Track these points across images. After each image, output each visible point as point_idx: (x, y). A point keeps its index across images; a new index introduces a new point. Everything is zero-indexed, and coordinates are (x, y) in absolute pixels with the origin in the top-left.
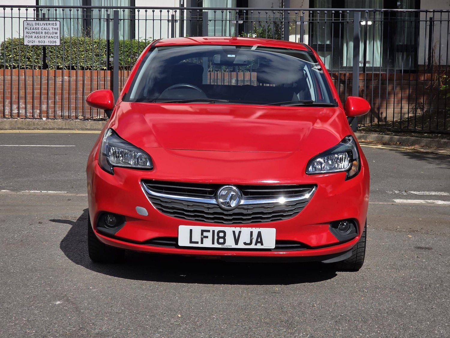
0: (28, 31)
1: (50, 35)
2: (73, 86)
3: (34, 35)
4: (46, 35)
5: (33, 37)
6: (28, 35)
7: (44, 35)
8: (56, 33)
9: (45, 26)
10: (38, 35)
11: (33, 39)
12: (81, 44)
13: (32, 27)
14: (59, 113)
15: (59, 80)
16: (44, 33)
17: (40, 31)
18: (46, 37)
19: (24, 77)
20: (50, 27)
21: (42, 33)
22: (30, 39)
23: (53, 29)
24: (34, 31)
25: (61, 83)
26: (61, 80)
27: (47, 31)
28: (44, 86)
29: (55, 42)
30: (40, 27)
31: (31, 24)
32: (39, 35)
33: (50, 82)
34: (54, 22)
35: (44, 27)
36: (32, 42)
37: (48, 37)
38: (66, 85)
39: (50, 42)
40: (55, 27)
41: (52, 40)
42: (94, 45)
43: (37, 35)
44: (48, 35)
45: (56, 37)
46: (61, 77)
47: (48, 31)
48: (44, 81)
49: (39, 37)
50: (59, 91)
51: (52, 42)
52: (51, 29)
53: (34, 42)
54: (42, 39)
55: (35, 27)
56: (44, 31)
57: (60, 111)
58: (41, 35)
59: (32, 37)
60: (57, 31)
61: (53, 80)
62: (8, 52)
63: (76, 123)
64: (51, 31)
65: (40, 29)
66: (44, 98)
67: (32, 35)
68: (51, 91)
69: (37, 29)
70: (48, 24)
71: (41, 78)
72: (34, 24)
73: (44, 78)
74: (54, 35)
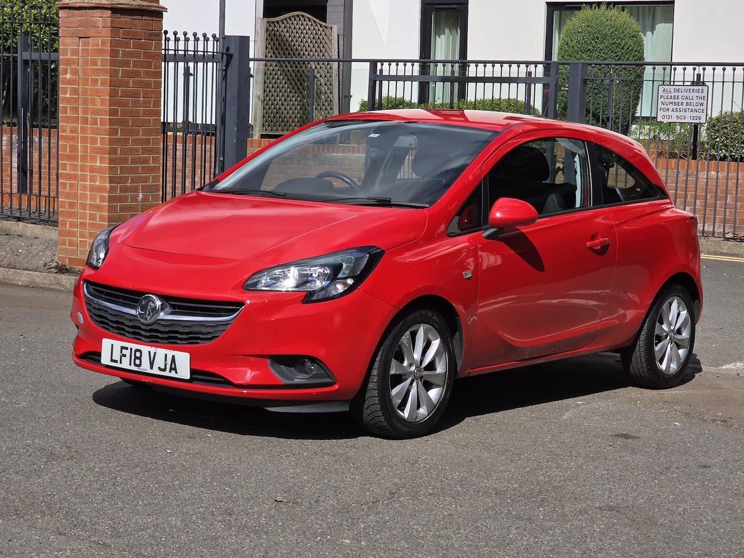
0: (663, 101)
1: (693, 108)
2: (722, 188)
3: (671, 107)
4: (687, 107)
5: (670, 110)
6: (663, 107)
7: (684, 107)
8: (702, 104)
9: (688, 94)
10: (677, 107)
11: (670, 113)
13: (670, 95)
14: (700, 226)
15: (702, 175)
16: (685, 104)
17: (680, 100)
18: (687, 110)
20: (695, 95)
21: (682, 104)
22: (666, 113)
23: (698, 97)
24: (671, 101)
25: (705, 180)
26: (705, 176)
27: (689, 101)
28: (681, 185)
29: (700, 118)
30: (680, 94)
31: (668, 91)
32: (679, 107)
33: (689, 178)
34: (700, 88)
35: (685, 94)
36: (668, 117)
37: (690, 110)
38: (712, 183)
39: (692, 118)
40: (701, 95)
41: (695, 114)
43: (675, 107)
44: (691, 108)
45: (701, 111)
46: (706, 172)
47: (691, 101)
48: (682, 178)
49: (678, 110)
50: (701, 193)
51: (695, 118)
52: (695, 98)
53: (670, 118)
54: (682, 114)
55: (673, 94)
56: (685, 101)
57: (702, 224)
58: (681, 107)
59: (668, 110)
60: (702, 101)
61: (694, 175)
62: (715, 133)
63: (708, 244)
64: (695, 101)
65: (680, 98)
66: (681, 202)
67: (668, 107)
68: (690, 194)
69: (676, 97)
70: (692, 90)
71: (678, 172)
72: (672, 90)
73: (682, 172)
74: (699, 107)
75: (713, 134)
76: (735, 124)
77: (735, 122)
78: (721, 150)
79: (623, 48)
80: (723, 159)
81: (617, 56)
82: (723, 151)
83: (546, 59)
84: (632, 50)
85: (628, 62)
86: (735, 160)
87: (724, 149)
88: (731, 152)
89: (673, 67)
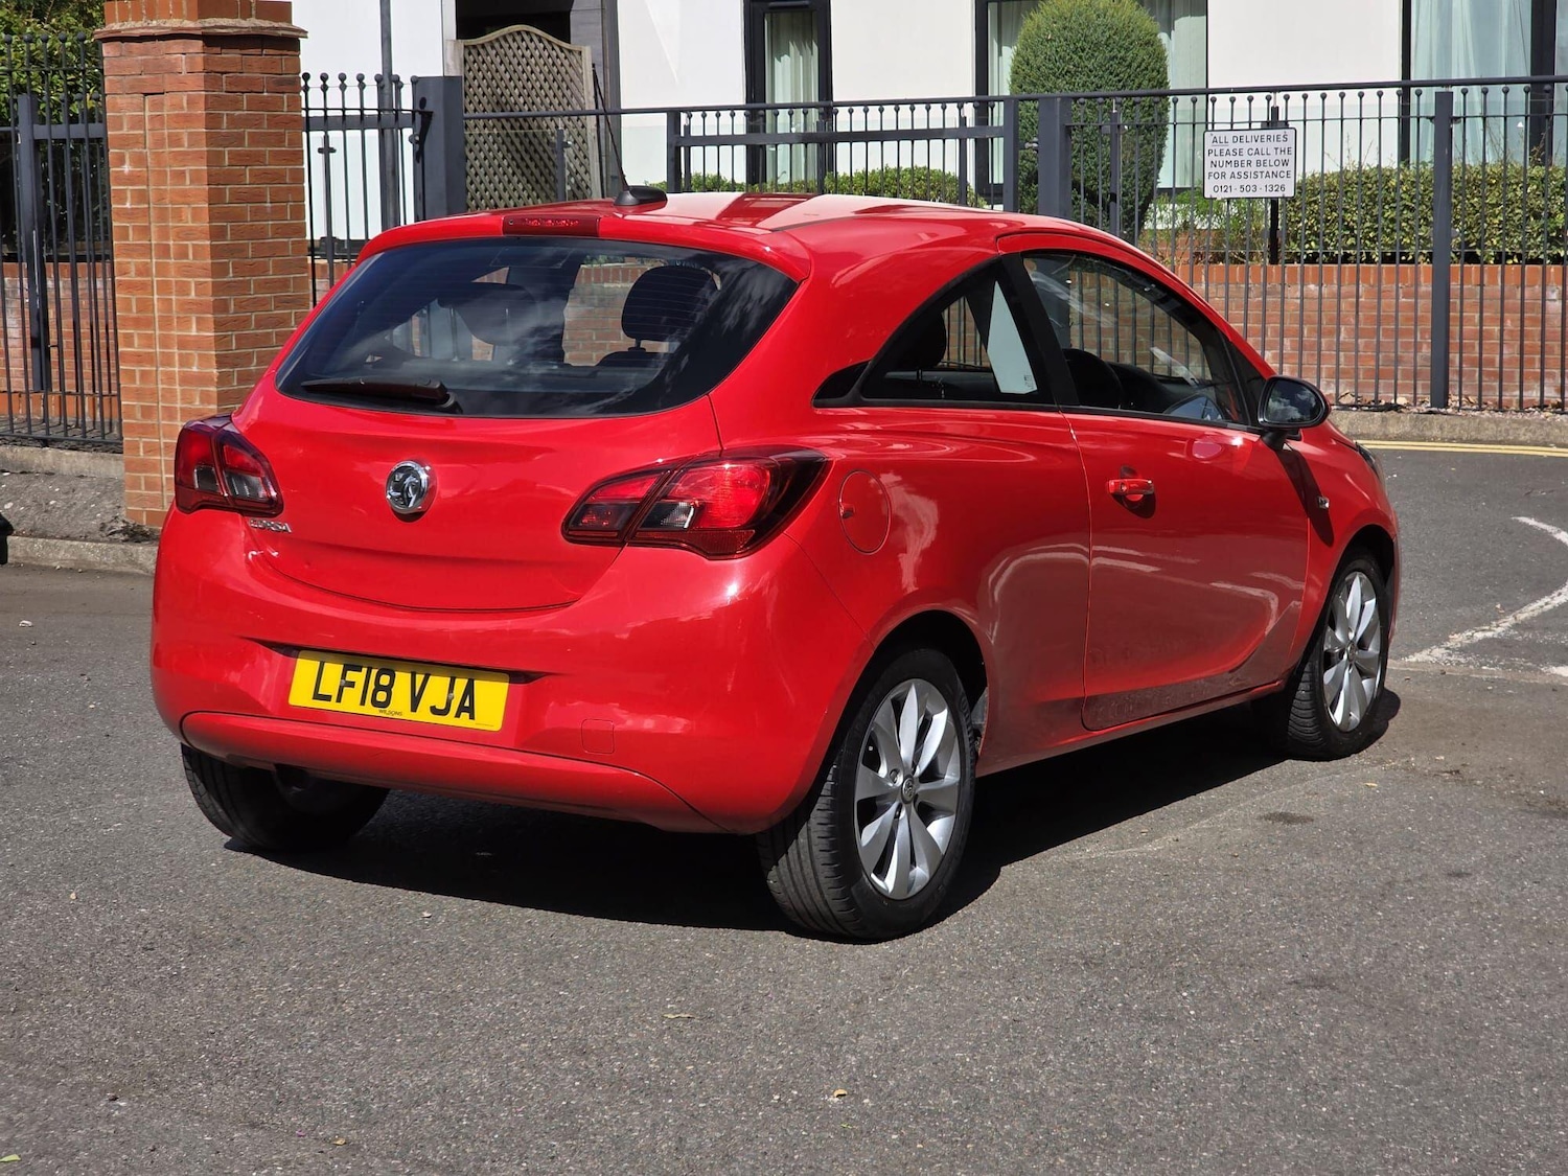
0: (1214, 159)
1: (1270, 170)
2: (1329, 313)
3: (1228, 170)
4: (1259, 169)
5: (1228, 175)
6: (1214, 170)
7: (1254, 168)
8: (1285, 163)
9: (1259, 145)
10: (1239, 169)
11: (1227, 181)
12: (1491, 185)
13: (1225, 148)
15: (1293, 292)
16: (1254, 164)
17: (1246, 157)
18: (1259, 175)
19: (1204, 286)
20: (1272, 145)
21: (1249, 164)
22: (1221, 182)
23: (1279, 151)
24: (1229, 158)
25: (1299, 301)
26: (1298, 294)
27: (1261, 158)
28: (1254, 312)
29: (1283, 188)
30: (1245, 146)
31: (1223, 140)
32: (1243, 170)
33: (1269, 299)
34: (1281, 132)
35: (1254, 146)
36: (1224, 189)
37: (1264, 174)
38: (1311, 307)
39: (1268, 188)
40: (1282, 145)
41: (1273, 181)
42: (1528, 185)
43: (1236, 170)
44: (1265, 169)
45: (1285, 174)
46: (1299, 287)
47: (1266, 157)
48: (1255, 298)
49: (1243, 176)
50: (1291, 325)
51: (1275, 188)
52: (1272, 151)
53: (1229, 190)
54: (1250, 182)
55: (1231, 146)
56: (1254, 159)
58: (1248, 169)
59: (1223, 175)
60: (1286, 157)
61: (1277, 293)
64: (1273, 157)
65: (1245, 152)
67: (1224, 169)
69: (1238, 152)
70: (1265, 137)
71: (1248, 290)
72: (1229, 139)
73: (1256, 289)
74: (1281, 168)
75: (1292, 214)
76: (1332, 194)
77: (1331, 191)
78: (1309, 242)
79: (1129, 66)
80: (1312, 259)
81: (1120, 81)
82: (1313, 243)
83: (978, 92)
84: (1146, 69)
85: (1140, 91)
86: (1333, 260)
87: (1315, 241)
88: (1326, 245)
89: (1210, 96)
